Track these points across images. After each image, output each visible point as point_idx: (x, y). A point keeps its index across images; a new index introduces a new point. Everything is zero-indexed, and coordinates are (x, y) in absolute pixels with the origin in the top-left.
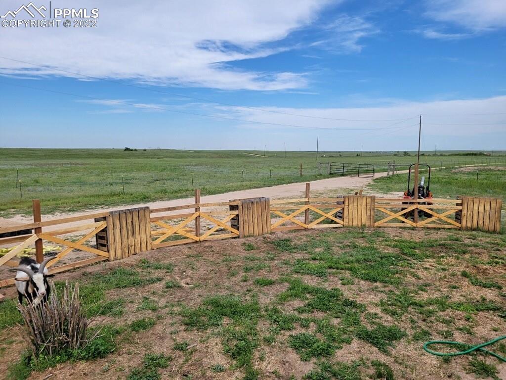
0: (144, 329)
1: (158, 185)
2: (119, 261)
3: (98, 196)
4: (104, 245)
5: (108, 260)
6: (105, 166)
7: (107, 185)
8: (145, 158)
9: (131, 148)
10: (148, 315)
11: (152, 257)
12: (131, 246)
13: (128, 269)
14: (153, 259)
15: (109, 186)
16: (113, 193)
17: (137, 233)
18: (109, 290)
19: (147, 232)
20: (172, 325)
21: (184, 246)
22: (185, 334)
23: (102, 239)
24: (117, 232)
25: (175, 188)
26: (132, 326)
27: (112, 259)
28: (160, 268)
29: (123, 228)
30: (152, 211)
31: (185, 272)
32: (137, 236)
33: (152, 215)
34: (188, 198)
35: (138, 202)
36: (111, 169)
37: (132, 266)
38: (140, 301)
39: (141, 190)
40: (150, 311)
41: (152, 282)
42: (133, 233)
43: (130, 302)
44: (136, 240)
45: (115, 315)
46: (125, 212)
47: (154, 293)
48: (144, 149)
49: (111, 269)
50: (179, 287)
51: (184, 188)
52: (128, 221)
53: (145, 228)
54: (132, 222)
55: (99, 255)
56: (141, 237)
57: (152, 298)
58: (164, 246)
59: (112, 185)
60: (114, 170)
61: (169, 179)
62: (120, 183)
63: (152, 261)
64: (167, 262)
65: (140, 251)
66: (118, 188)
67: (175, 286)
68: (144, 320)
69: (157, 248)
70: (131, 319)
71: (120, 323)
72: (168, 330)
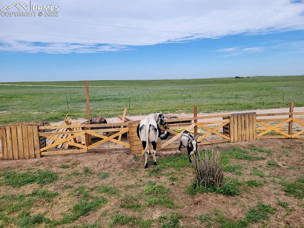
0: (256, 186)
1: (258, 100)
2: (236, 143)
3: (221, 105)
4: (227, 133)
5: (229, 142)
6: (224, 88)
7: (225, 99)
8: (248, 82)
9: (239, 77)
10: (257, 179)
11: (257, 144)
12: (243, 136)
13: (242, 149)
14: (257, 145)
15: (227, 99)
16: (229, 104)
17: (247, 128)
18: (232, 159)
19: (254, 128)
20: (275, 189)
21: (280, 140)
22: (284, 197)
23: (226, 129)
24: (235, 126)
25: (270, 102)
26: (248, 183)
27: (232, 142)
28: (263, 152)
29: (239, 124)
30: (257, 115)
31: (281, 157)
32: (247, 130)
33: (258, 118)
34: (280, 108)
35: (245, 110)
36: (227, 89)
37: (244, 147)
38: (252, 169)
39: (247, 102)
40: (259, 177)
41: (258, 159)
42: (245, 128)
43: (245, 168)
44: (247, 132)
45: (237, 174)
46: (241, 115)
47: (260, 166)
48: (247, 76)
49: (232, 147)
50: (277, 166)
51: (276, 102)
52: (242, 120)
53: (252, 125)
54: (245, 121)
55: (224, 138)
56: (249, 131)
57: (259, 169)
58: (264, 138)
59: (228, 99)
60: (229, 90)
61: (265, 96)
62: (234, 98)
63: (257, 146)
64: (267, 148)
65: (248, 139)
66: (232, 101)
67: (275, 165)
68: (255, 181)
69: (260, 139)
70: (247, 179)
71: (240, 180)
72: (273, 192)
